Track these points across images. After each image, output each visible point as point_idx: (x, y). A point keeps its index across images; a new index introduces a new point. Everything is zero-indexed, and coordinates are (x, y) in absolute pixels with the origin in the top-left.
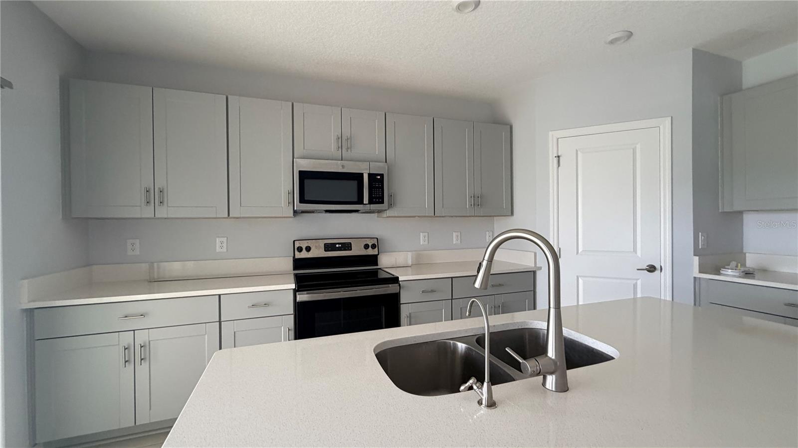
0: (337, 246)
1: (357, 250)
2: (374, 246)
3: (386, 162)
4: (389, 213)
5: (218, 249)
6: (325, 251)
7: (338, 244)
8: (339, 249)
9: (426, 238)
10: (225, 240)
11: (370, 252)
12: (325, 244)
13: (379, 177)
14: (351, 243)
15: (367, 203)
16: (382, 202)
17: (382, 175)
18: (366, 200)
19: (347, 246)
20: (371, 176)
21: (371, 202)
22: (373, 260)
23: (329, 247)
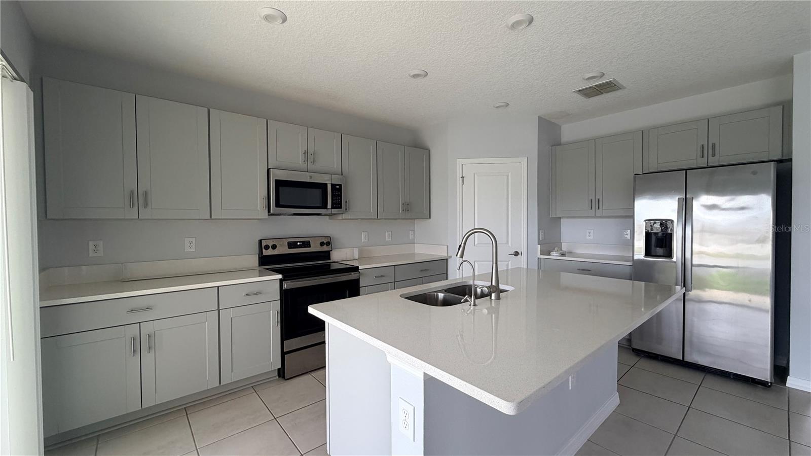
0: (298, 244)
1: (315, 247)
2: (328, 244)
3: (342, 175)
4: (344, 216)
5: (187, 249)
6: (289, 248)
7: (300, 242)
8: (300, 247)
9: (367, 237)
10: (193, 240)
11: (325, 248)
12: (288, 243)
13: (338, 187)
14: (309, 241)
15: (330, 208)
16: (341, 207)
17: (340, 186)
18: (329, 206)
19: (306, 244)
20: (333, 186)
21: (333, 208)
22: (327, 255)
23: (292, 245)
